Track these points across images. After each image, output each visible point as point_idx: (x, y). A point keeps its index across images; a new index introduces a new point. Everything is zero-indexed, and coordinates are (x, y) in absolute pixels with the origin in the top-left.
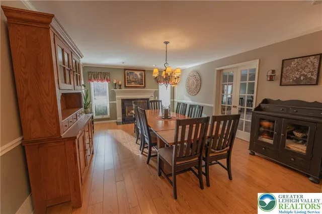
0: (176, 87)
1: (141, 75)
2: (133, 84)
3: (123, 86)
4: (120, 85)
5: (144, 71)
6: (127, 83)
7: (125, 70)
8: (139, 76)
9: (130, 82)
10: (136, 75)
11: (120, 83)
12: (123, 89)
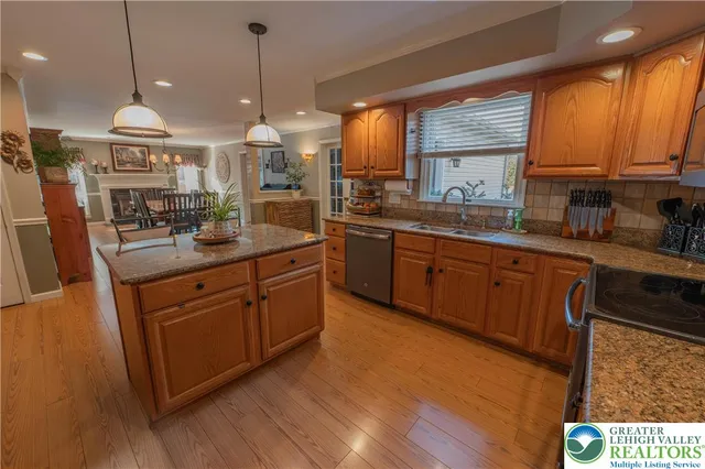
0: (205, 170)
1: (143, 153)
2: (129, 167)
3: (110, 169)
4: (105, 168)
5: (147, 147)
6: (118, 165)
7: (111, 144)
8: (139, 155)
9: (121, 163)
10: (133, 153)
11: (104, 164)
12: (112, 174)
